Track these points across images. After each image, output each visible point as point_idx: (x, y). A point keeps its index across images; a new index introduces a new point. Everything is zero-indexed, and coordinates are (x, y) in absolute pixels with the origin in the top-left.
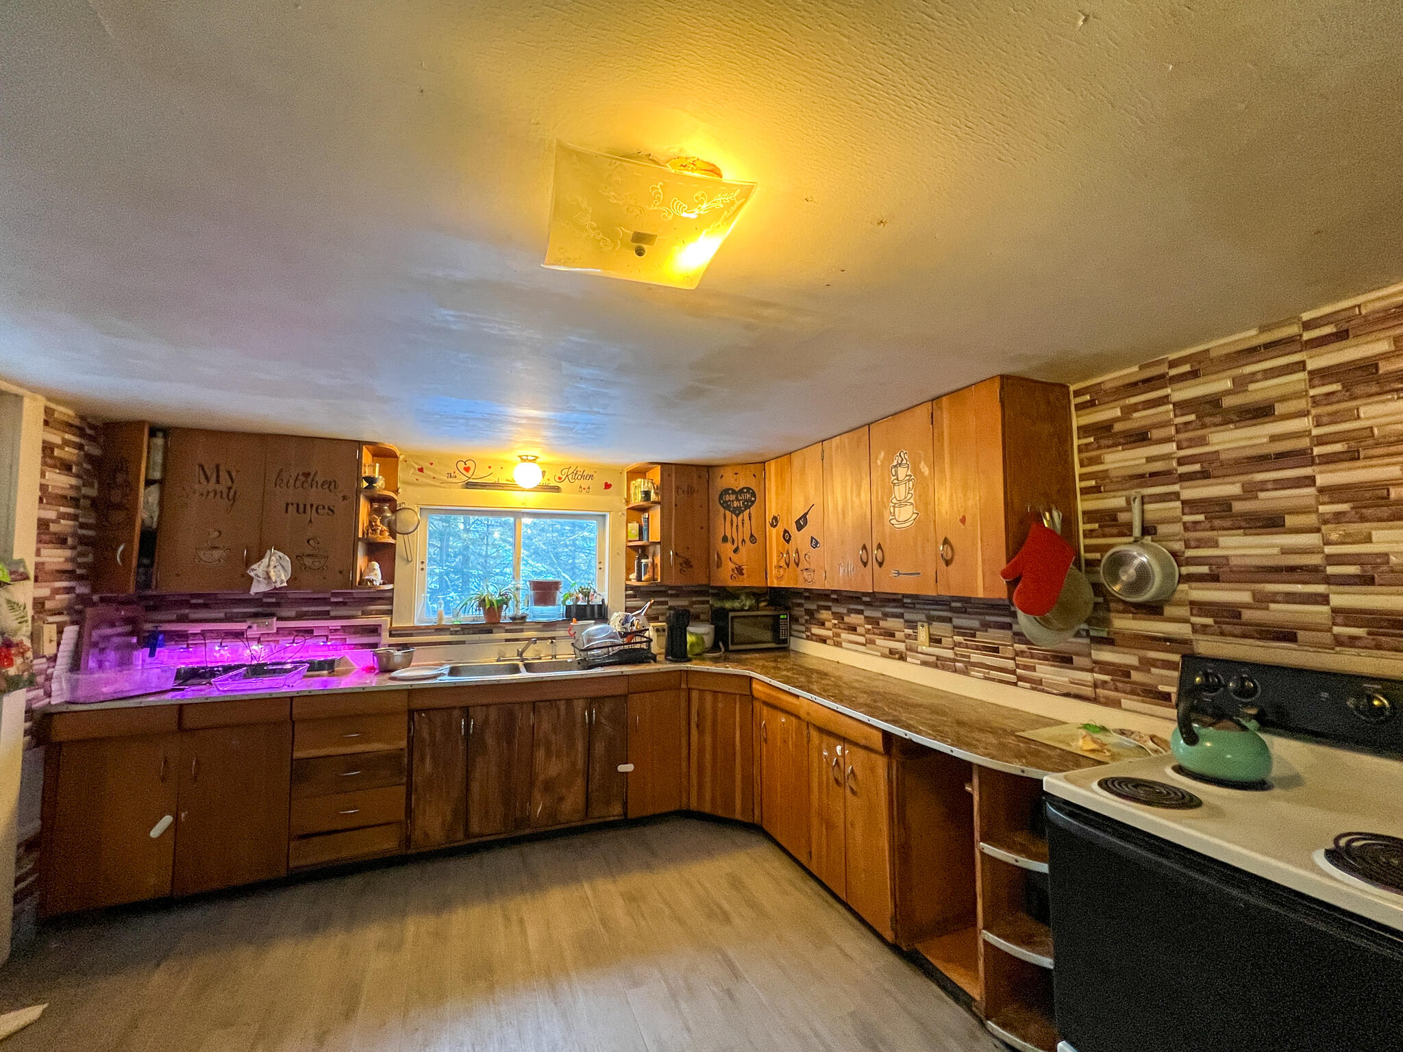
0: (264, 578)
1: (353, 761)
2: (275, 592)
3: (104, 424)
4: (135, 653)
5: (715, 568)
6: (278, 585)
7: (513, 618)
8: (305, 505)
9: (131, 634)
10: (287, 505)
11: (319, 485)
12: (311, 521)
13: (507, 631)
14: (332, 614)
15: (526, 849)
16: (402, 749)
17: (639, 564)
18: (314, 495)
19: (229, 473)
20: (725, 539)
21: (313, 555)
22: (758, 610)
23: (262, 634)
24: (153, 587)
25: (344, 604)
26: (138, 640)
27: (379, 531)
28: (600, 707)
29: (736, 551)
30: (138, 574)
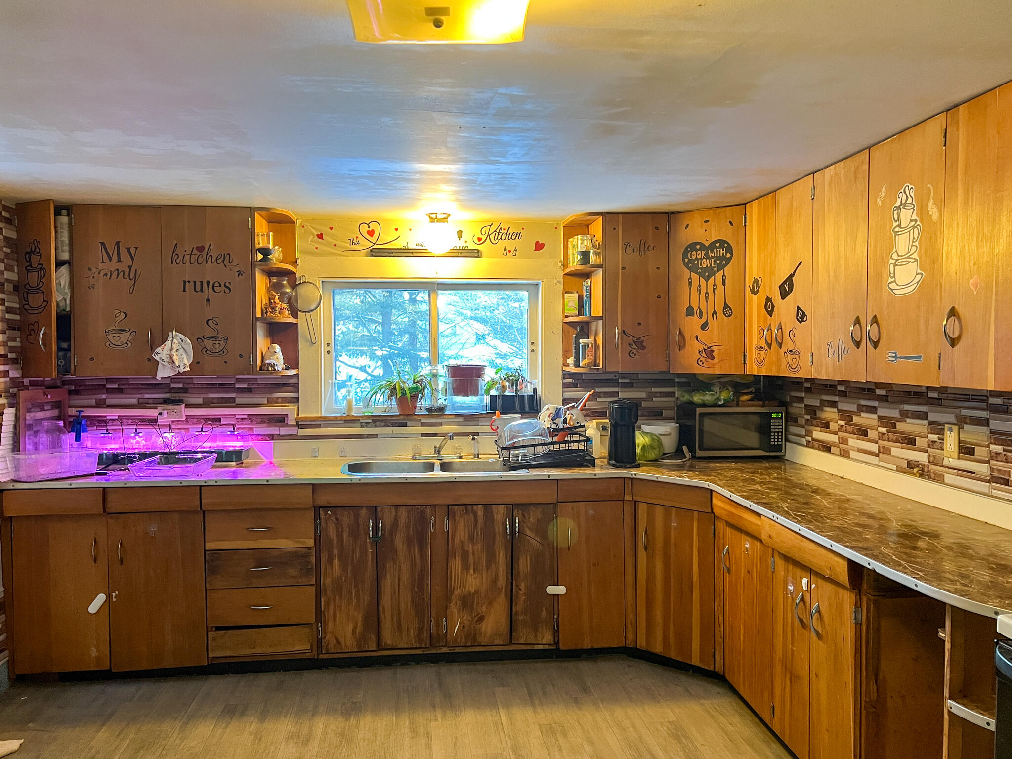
0: (168, 362)
1: (262, 557)
2: (178, 377)
3: (17, 204)
4: (63, 437)
5: (677, 349)
6: (182, 370)
7: (429, 410)
8: (202, 282)
9: (59, 418)
10: (185, 282)
11: (214, 260)
12: (208, 300)
13: (423, 424)
14: (238, 401)
15: (444, 668)
16: (309, 548)
17: (577, 344)
18: (211, 272)
19: (128, 249)
20: (690, 312)
21: (212, 338)
22: (738, 406)
23: (172, 421)
24: (72, 371)
25: (249, 390)
26: (64, 424)
27: (277, 309)
28: (524, 516)
29: (704, 327)
30: (58, 358)
